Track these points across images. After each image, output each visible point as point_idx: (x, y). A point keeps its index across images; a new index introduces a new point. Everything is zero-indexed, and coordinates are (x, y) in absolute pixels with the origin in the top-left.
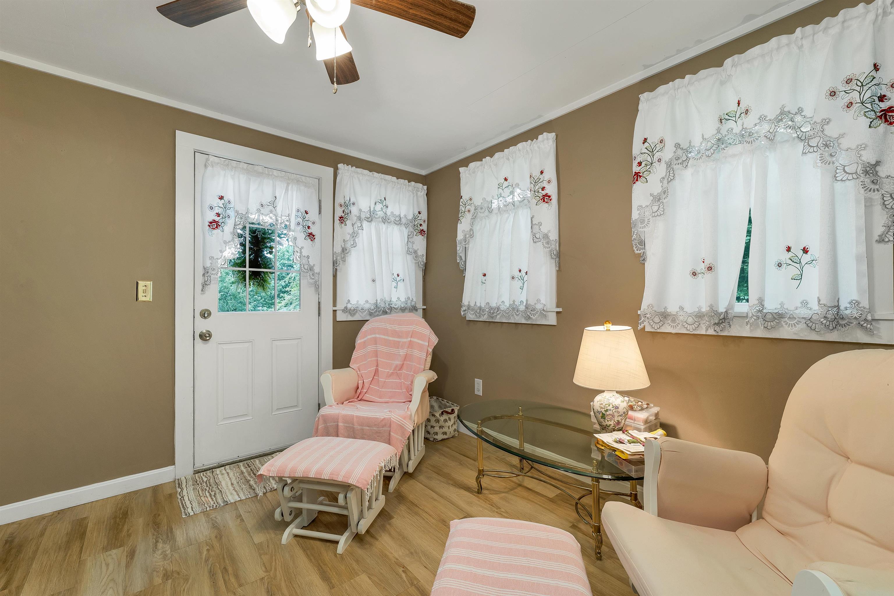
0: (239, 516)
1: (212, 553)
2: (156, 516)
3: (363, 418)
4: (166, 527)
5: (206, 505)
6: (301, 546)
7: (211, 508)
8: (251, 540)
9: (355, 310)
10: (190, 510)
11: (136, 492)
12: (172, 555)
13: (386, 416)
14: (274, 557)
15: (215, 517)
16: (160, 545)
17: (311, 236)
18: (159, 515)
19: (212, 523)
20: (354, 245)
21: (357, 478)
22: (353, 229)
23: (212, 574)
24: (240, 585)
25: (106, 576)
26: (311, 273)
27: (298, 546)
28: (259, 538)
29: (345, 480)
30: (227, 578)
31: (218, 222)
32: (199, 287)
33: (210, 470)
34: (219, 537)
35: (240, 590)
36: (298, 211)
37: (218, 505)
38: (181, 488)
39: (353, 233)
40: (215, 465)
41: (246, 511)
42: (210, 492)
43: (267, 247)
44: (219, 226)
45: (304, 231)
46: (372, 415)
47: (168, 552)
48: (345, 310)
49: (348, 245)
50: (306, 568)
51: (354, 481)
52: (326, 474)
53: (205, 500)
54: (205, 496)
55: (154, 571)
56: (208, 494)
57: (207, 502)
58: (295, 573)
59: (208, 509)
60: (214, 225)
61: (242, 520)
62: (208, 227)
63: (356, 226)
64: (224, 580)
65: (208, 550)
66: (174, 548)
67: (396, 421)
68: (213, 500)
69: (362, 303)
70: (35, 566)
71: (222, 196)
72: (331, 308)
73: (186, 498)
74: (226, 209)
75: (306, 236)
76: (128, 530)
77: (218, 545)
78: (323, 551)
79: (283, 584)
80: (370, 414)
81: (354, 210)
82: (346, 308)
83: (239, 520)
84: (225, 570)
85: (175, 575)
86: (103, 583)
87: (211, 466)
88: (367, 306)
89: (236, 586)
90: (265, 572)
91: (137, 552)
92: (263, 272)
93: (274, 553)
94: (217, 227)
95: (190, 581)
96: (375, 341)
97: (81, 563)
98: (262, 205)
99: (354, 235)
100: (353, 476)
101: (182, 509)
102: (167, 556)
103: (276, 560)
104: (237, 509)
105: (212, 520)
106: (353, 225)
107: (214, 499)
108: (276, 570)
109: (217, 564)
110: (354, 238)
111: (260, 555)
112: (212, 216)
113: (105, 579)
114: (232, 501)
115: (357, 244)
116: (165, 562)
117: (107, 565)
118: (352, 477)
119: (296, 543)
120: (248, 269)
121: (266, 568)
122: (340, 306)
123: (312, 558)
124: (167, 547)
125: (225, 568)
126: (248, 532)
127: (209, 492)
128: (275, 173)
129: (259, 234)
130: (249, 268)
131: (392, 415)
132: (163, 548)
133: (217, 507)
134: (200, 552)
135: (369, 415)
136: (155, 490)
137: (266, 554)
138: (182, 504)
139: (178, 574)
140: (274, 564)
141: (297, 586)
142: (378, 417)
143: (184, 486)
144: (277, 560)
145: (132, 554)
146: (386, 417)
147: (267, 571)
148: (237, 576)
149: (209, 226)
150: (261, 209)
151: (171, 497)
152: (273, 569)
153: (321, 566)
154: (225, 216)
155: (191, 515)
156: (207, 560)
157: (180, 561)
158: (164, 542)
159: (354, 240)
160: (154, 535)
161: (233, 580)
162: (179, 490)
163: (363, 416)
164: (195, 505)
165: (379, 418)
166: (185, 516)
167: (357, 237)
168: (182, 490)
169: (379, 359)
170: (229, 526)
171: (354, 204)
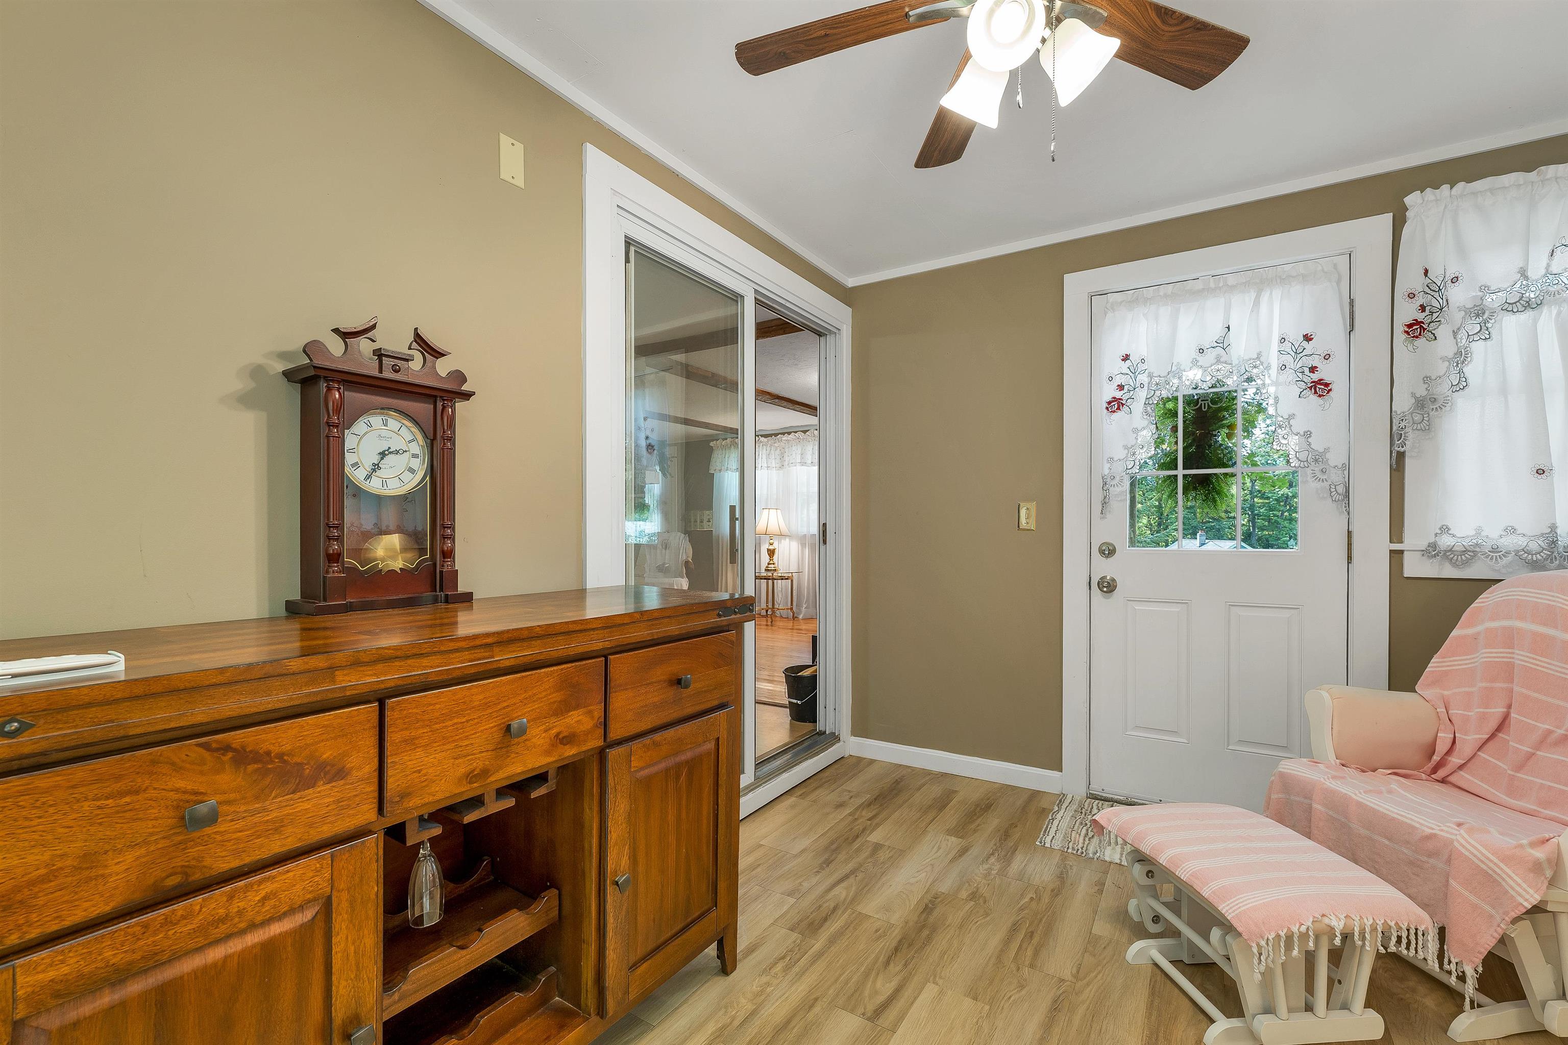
0: (1101, 884)
1: (1034, 904)
2: (1013, 825)
3: (1374, 812)
4: (1012, 844)
5: (1071, 844)
6: (1152, 984)
7: (1075, 852)
8: (1090, 924)
9: (1469, 551)
10: (1048, 839)
11: (1013, 788)
12: (995, 878)
13: (1442, 830)
14: (1100, 968)
15: (1071, 866)
16: (993, 860)
17: (1320, 388)
18: (1016, 826)
19: (1062, 872)
20: (1461, 385)
21: (1240, 910)
22: (1457, 344)
23: (1014, 928)
24: (1032, 966)
25: (931, 858)
26: (1316, 469)
27: (1149, 980)
28: (1102, 928)
29: (1214, 900)
30: (1024, 945)
31: (1120, 399)
32: (1097, 508)
33: (1109, 801)
34: (1056, 893)
35: (1027, 971)
36: (1283, 340)
37: (1085, 853)
38: (1059, 807)
39: (1456, 354)
40: (1121, 798)
41: (1115, 883)
42: (1089, 831)
43: (1223, 426)
44: (1123, 406)
45: (1298, 379)
46: (1398, 814)
47: (994, 872)
48: (1432, 551)
49: (1443, 389)
50: (1132, 1018)
51: (1229, 912)
52: (1185, 871)
53: (1075, 838)
54: (1077, 832)
55: (968, 882)
56: (1084, 831)
57: (1075, 841)
58: (1110, 1011)
59: (1070, 851)
60: (1115, 405)
61: (1101, 891)
62: (1105, 411)
63: (1462, 335)
64: (1020, 946)
65: (1032, 899)
66: (1002, 872)
67: (1471, 857)
68: (1084, 843)
69: (1493, 533)
70: (897, 814)
71: (1126, 355)
72: (1385, 546)
73: (1056, 822)
74: (1137, 374)
75: (1302, 390)
76: (979, 825)
77: (1047, 901)
78: (1182, 1020)
79: (1081, 1011)
80: (1396, 811)
81: (1458, 296)
82: (1433, 546)
83: (1097, 888)
84: (1031, 935)
85: (981, 901)
86: (925, 862)
87: (1116, 797)
88: (1511, 542)
89: (1027, 963)
90: (1073, 975)
91: (969, 853)
92: (1215, 474)
93: (1105, 961)
94: (1118, 408)
95: (988, 918)
96: (1509, 638)
97: (925, 832)
98: (1201, 351)
99: (1461, 357)
100: (1232, 902)
101: (1042, 833)
102: (989, 876)
103: (1100, 972)
104: (1106, 873)
105: (1065, 867)
106: (1455, 333)
107: (1087, 842)
108: (1088, 984)
109: (1028, 921)
110: (1459, 365)
111: (1085, 951)
112: (1110, 392)
113: (928, 860)
114: (1107, 859)
115: (1469, 381)
116: (984, 881)
117: (939, 848)
118: (1228, 902)
119: (1149, 974)
120: (1180, 472)
121: (1078, 972)
122: (1413, 541)
123: (1155, 1013)
124: (997, 867)
125: (1032, 933)
126: (1095, 912)
127: (1087, 830)
128: (1231, 280)
129: (1205, 404)
130: (1184, 469)
131: (1460, 834)
132: (993, 864)
133: (1083, 855)
134: (1022, 895)
135: (1393, 812)
136: (1035, 795)
137: (1094, 956)
138: (1047, 827)
139: (985, 902)
140: (1093, 975)
141: (1098, 1028)
142: (1417, 825)
143: (1064, 806)
144: (1101, 975)
145: (963, 851)
146: (1438, 832)
147: (1076, 976)
148: (1036, 953)
149: (1107, 408)
150: (1198, 358)
151: (1043, 813)
152: (1085, 981)
153: (1157, 1036)
154: (1135, 385)
155: (1046, 846)
156: (1022, 909)
157: (996, 890)
158: (998, 860)
159: (1461, 372)
160: (995, 845)
161: (1029, 953)
162: (1056, 808)
163: (1373, 809)
164: (1060, 836)
165: (1417, 829)
166: (1039, 844)
167: (1466, 363)
168: (1058, 811)
169: (1517, 689)
170: (1077, 888)
171: (1454, 280)
